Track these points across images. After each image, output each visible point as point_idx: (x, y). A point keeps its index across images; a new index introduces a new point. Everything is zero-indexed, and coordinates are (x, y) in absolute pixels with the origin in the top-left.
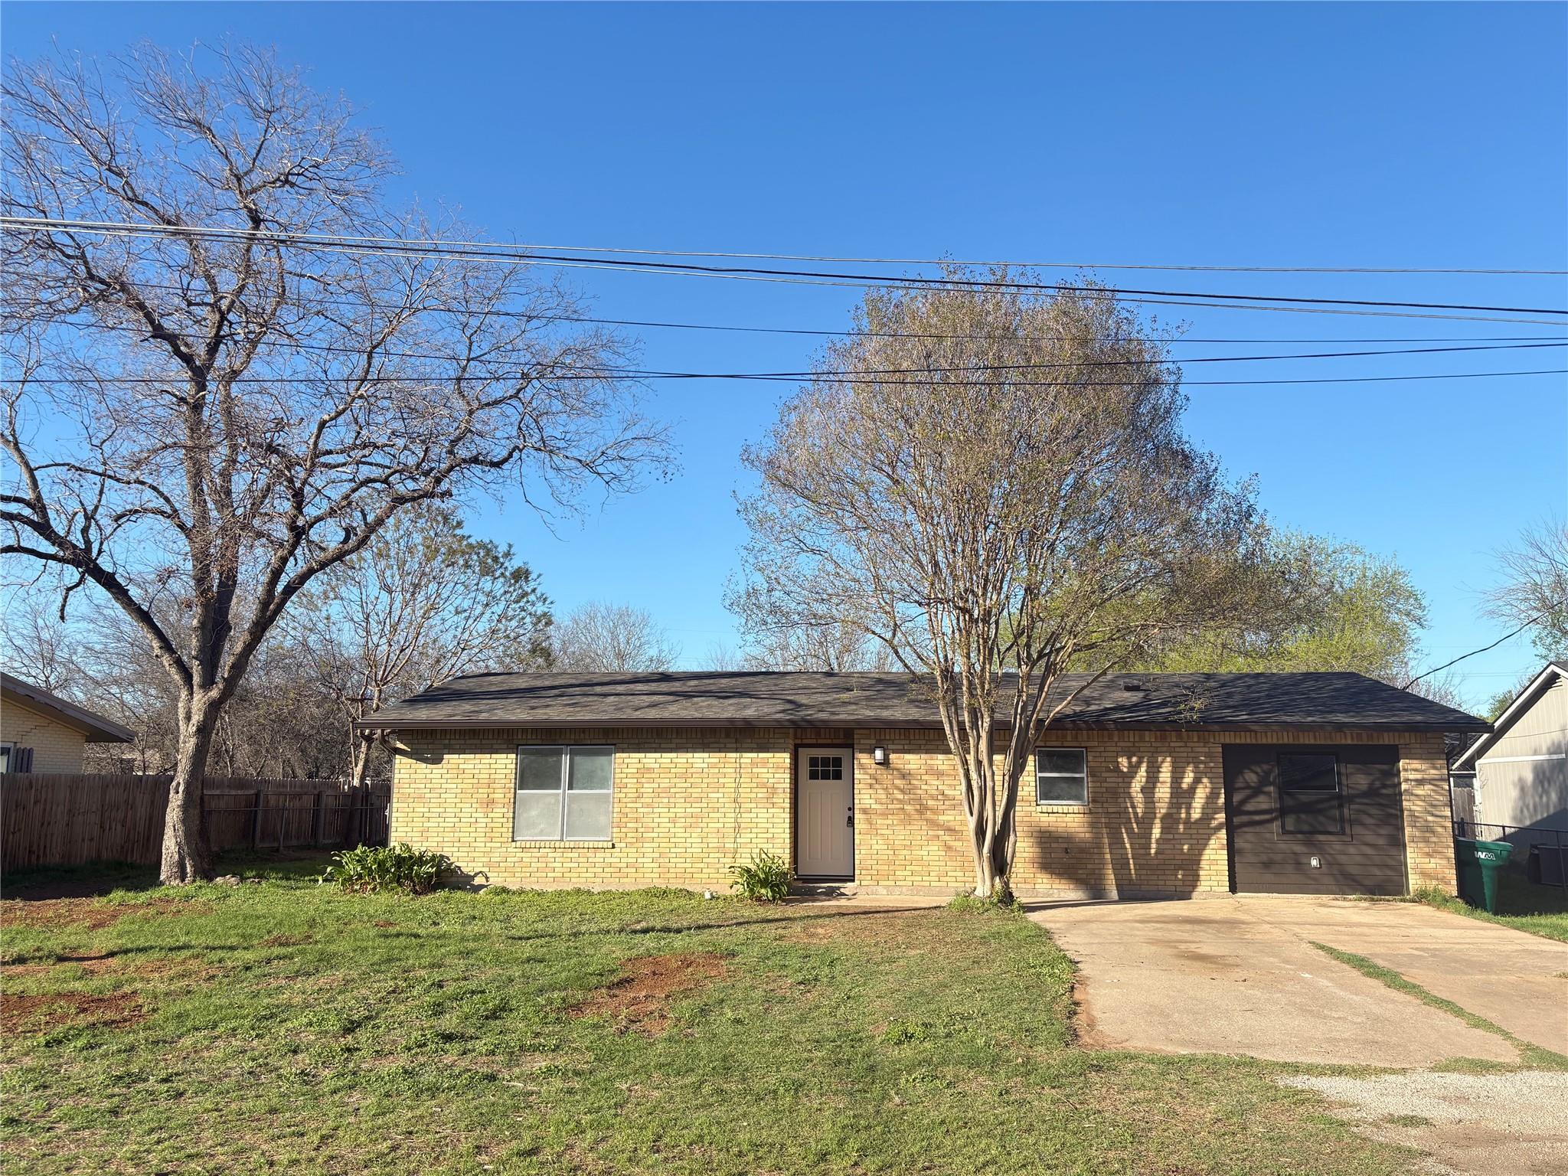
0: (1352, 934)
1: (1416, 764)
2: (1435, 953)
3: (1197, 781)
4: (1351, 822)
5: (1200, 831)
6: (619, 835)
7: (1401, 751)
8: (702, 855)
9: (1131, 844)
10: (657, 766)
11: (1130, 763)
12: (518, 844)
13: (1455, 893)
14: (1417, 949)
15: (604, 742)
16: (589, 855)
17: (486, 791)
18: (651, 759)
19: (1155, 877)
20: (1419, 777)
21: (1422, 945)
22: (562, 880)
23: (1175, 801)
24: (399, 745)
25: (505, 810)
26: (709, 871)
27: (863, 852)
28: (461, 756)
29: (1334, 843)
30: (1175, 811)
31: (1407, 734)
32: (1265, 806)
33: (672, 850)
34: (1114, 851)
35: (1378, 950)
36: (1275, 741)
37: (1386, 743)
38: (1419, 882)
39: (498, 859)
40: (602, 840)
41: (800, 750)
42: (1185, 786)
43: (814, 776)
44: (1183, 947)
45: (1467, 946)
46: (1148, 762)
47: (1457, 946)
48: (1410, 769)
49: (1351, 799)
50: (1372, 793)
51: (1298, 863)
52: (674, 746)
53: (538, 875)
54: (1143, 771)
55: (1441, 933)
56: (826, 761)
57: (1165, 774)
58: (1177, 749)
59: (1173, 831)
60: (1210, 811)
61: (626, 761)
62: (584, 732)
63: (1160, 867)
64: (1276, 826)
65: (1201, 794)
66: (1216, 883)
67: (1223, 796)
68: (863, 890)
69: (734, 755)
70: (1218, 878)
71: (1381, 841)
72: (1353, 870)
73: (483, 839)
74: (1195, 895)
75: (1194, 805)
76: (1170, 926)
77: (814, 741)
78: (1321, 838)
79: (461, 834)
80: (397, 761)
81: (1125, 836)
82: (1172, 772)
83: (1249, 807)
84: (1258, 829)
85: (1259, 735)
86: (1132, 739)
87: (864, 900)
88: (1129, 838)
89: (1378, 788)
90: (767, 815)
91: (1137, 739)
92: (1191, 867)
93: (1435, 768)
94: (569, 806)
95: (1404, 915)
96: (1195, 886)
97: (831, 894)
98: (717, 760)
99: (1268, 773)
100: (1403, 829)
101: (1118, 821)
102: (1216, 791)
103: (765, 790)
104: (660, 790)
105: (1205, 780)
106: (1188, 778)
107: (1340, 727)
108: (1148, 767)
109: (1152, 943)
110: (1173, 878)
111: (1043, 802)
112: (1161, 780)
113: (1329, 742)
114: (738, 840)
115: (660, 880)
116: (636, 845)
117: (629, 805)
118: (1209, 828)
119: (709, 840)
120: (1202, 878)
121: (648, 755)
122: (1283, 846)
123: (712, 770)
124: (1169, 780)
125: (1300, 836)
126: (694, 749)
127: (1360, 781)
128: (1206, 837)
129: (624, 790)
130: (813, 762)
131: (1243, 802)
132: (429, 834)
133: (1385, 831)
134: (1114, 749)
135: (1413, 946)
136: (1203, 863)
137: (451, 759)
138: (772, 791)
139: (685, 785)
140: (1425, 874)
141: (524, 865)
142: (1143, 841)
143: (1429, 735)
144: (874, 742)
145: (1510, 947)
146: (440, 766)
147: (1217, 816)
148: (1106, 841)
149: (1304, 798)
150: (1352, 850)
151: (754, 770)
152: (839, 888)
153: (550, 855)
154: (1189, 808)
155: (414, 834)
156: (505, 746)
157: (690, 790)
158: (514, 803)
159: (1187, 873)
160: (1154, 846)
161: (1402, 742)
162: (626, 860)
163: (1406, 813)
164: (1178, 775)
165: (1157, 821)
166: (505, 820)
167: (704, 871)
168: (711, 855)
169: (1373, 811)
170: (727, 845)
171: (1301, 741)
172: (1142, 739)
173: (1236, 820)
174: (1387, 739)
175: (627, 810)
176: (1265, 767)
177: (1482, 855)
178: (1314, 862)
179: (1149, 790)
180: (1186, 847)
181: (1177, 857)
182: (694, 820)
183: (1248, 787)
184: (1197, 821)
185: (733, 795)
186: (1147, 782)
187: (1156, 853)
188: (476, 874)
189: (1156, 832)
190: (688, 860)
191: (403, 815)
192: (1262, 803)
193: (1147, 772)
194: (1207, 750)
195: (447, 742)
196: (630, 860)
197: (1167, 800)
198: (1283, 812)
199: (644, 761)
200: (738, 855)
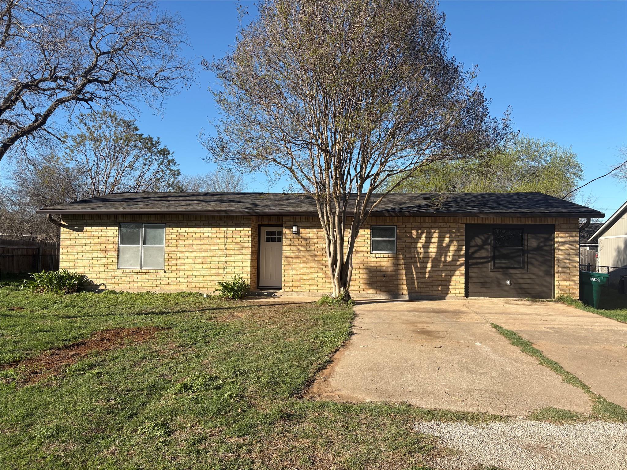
0: (517, 319)
1: (562, 235)
2: (557, 331)
3: (451, 242)
4: (528, 263)
5: (452, 267)
6: (168, 267)
7: (556, 228)
8: (208, 277)
9: (416, 273)
10: (186, 234)
11: (417, 233)
12: (120, 270)
13: (578, 298)
14: (548, 328)
15: (160, 222)
16: (153, 276)
17: (104, 245)
18: (183, 230)
19: (428, 289)
20: (563, 240)
21: (552, 326)
22: (141, 288)
23: (439, 252)
24: (63, 223)
25: (114, 254)
26: (211, 284)
27: (286, 276)
28: (92, 228)
29: (518, 274)
30: (439, 256)
31: (559, 219)
32: (484, 255)
33: (193, 274)
34: (408, 276)
35: (526, 328)
36: (492, 222)
37: (549, 223)
38: (560, 292)
39: (111, 277)
40: (160, 269)
41: (262, 227)
42: (444, 245)
43: (268, 240)
44: (420, 326)
45: (577, 327)
46: (427, 233)
47: (571, 327)
48: (559, 237)
49: (528, 252)
50: (539, 248)
51: (499, 283)
52: (194, 224)
53: (130, 285)
54: (423, 238)
55: (564, 319)
56: (274, 233)
57: (435, 239)
58: (442, 226)
59: (438, 266)
60: (457, 257)
61: (171, 231)
62: (150, 217)
63: (430, 284)
64: (490, 265)
65: (453, 248)
66: (458, 292)
67: (464, 249)
68: (285, 294)
69: (224, 229)
70: (459, 290)
71: (541, 273)
72: (526, 286)
73: (103, 268)
74: (447, 298)
75: (449, 254)
76: (423, 314)
77: (267, 223)
78: (511, 270)
79: (93, 265)
80: (62, 230)
81: (413, 268)
82: (438, 238)
83: (476, 255)
84: (480, 266)
85: (484, 219)
86: (419, 221)
87: (285, 299)
88: (415, 269)
89: (542, 246)
90: (240, 258)
91: (422, 221)
92: (446, 285)
93: (572, 236)
94: (144, 253)
95: (549, 309)
96: (447, 294)
97: (269, 295)
98: (215, 231)
99: (487, 239)
100: (554, 267)
101: (411, 261)
102: (460, 247)
103: (239, 246)
104: (187, 246)
105: (455, 242)
106: (447, 241)
107: (525, 215)
108: (426, 235)
109: (405, 323)
110: (437, 289)
111: (374, 252)
112: (433, 241)
113: (519, 223)
114: (225, 270)
115: (188, 289)
116: (176, 272)
117: (173, 253)
118: (456, 265)
119: (212, 270)
120: (451, 290)
121: (182, 229)
122: (492, 275)
123: (213, 236)
124: (436, 241)
125: (501, 270)
126: (204, 226)
127: (533, 243)
128: (454, 269)
129: (170, 245)
130: (268, 233)
131: (475, 252)
132: (77, 265)
133: (544, 267)
134: (410, 226)
135: (546, 326)
136: (452, 282)
137: (87, 229)
138: (242, 246)
139: (200, 243)
140: (562, 290)
141: (122, 280)
142: (423, 271)
143: (571, 219)
144: (293, 223)
145: (600, 328)
146: (82, 233)
147: (460, 260)
148: (404, 271)
149: (504, 251)
150: (526, 277)
151: (234, 236)
152: (274, 293)
153: (135, 276)
154: (446, 255)
155: (70, 265)
156: (113, 224)
157: (202, 246)
158: (118, 251)
159: (443, 287)
160: (427, 274)
161: (557, 222)
162: (171, 279)
163: (556, 259)
164: (442, 239)
165: (430, 262)
166: (114, 259)
167: (209, 284)
168: (212, 277)
169: (538, 257)
170: (220, 272)
171: (506, 222)
172: (424, 221)
173: (471, 262)
174: (549, 221)
175: (172, 255)
176: (486, 236)
177: (593, 279)
178: (508, 282)
179: (426, 247)
180: (443, 275)
181: (440, 279)
182: (204, 260)
183: (477, 246)
184: (450, 262)
185: (223, 248)
186: (425, 242)
187: (428, 277)
188: (100, 284)
189: (429, 267)
190: (201, 279)
191: (65, 256)
192: (483, 253)
193: (426, 237)
194: (457, 226)
195: (85, 221)
196: (173, 279)
197: (435, 251)
198: (494, 258)
199: (180, 231)
200: (225, 277)
